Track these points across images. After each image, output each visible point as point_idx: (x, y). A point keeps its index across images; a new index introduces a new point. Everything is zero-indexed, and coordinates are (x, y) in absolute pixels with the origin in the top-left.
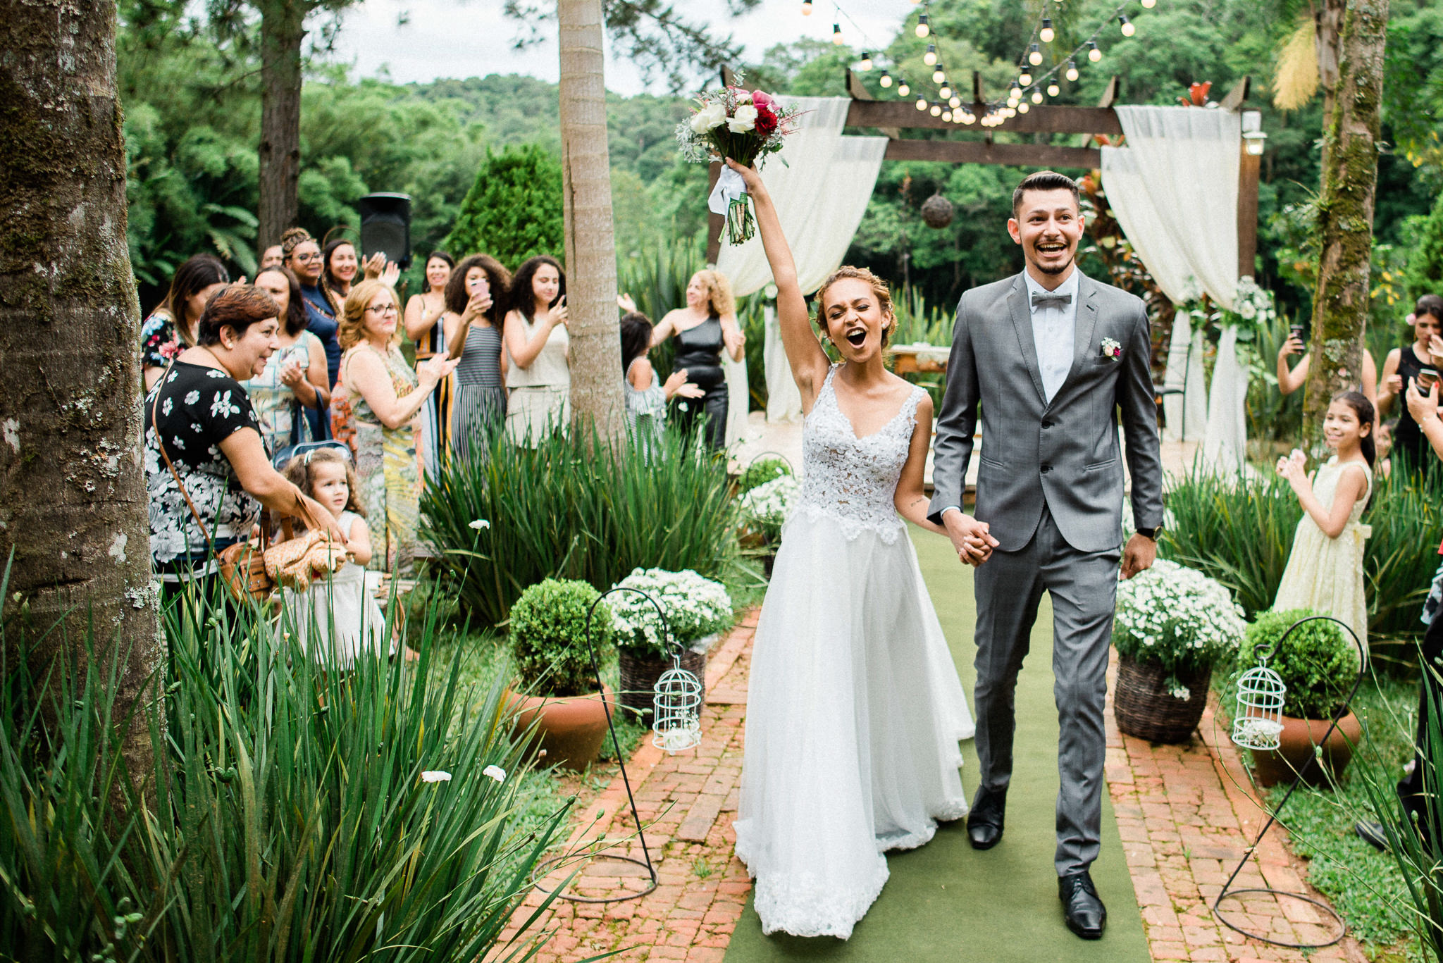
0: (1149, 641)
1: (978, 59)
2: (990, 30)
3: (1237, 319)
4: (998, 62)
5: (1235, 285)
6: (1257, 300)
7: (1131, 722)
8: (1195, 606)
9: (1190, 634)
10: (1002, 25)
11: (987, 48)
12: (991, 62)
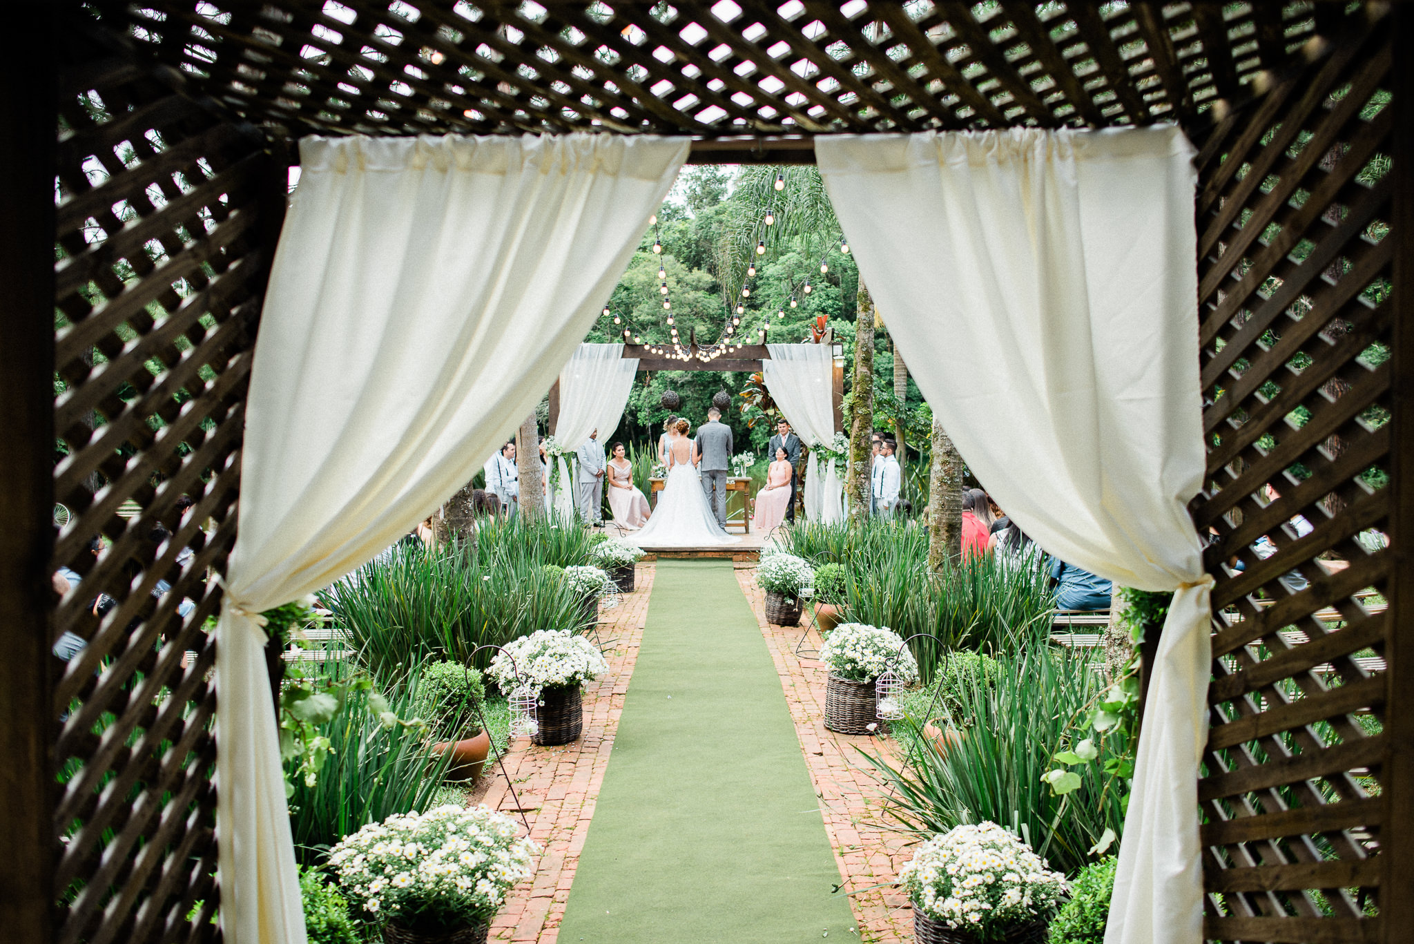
0: (777, 582)
1: (681, 268)
2: (688, 246)
3: (835, 454)
4: (695, 270)
5: (834, 437)
6: (845, 444)
7: (773, 618)
8: (794, 568)
9: (793, 579)
10: (697, 242)
11: (687, 259)
12: (690, 270)
